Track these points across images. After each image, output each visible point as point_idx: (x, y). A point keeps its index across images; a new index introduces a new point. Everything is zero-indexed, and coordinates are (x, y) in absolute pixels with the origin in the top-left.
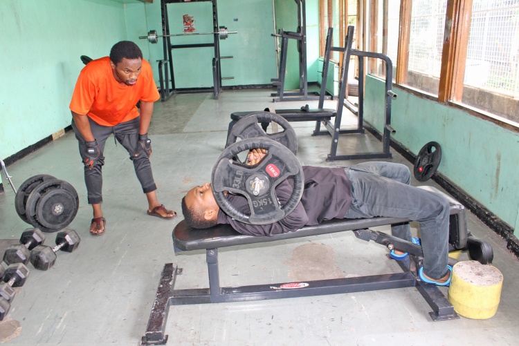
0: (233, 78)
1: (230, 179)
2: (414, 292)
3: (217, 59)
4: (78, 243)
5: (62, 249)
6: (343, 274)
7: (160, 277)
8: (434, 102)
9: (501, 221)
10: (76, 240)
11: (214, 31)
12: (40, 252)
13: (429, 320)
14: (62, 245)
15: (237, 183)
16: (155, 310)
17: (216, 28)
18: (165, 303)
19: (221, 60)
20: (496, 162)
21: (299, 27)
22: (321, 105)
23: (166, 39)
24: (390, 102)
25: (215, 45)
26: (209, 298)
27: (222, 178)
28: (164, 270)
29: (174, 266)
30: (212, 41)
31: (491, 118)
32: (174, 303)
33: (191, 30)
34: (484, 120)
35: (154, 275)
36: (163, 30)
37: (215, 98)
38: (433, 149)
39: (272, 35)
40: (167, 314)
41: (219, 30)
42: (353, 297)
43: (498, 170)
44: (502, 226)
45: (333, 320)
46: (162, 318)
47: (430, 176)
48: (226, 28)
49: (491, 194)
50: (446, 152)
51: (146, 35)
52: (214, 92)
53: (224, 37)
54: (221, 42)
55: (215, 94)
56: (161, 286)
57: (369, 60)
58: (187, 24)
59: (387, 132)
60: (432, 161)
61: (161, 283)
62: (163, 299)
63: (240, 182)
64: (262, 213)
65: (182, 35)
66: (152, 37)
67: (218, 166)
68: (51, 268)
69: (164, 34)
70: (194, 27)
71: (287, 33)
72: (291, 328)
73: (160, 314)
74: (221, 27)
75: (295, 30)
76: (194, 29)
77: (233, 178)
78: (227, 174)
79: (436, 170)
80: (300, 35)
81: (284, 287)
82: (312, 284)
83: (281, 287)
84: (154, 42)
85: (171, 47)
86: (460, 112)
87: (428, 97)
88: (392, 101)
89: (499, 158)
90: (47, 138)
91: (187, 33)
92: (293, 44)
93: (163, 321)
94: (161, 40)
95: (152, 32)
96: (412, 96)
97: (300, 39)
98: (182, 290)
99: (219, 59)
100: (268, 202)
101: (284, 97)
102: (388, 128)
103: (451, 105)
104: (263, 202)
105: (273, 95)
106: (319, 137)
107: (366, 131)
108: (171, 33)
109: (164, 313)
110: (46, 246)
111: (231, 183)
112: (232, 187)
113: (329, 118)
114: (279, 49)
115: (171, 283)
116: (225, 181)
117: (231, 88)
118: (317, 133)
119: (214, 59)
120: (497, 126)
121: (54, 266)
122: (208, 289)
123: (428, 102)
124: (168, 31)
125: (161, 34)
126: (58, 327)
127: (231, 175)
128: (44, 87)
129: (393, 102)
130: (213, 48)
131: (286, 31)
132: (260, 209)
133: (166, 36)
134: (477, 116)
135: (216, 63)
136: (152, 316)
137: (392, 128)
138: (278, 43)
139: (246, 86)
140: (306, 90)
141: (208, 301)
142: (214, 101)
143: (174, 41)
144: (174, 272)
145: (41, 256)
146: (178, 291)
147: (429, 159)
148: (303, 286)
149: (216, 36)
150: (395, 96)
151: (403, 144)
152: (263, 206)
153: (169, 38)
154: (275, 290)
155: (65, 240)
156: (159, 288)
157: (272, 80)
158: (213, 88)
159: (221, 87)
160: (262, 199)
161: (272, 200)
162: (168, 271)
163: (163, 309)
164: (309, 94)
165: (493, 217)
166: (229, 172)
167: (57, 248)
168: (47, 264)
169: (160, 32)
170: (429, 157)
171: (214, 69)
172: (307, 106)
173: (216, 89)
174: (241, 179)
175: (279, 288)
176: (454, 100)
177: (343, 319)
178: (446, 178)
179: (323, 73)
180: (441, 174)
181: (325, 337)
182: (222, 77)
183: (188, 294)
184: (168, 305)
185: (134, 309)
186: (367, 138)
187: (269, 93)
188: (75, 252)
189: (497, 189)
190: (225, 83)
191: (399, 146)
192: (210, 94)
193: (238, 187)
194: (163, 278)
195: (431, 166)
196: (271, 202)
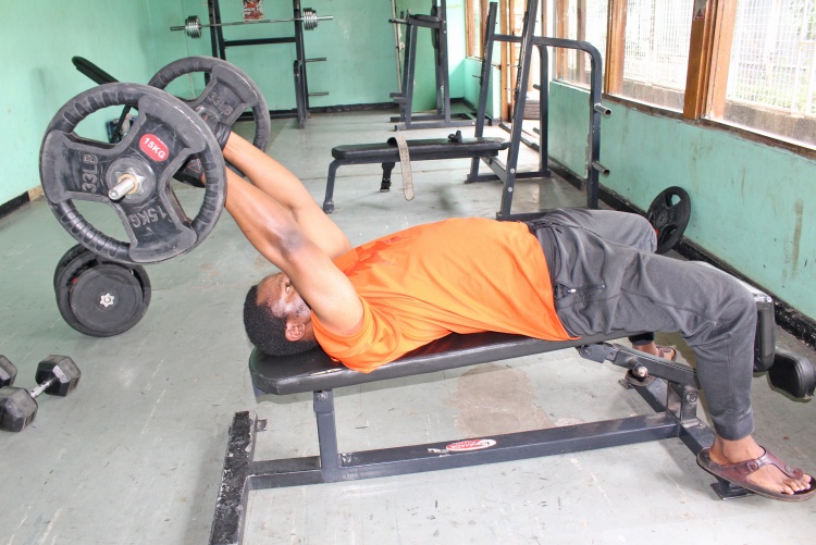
0: (327, 94)
1: (75, 173)
2: (677, 446)
3: (300, 63)
4: (77, 380)
5: (48, 391)
6: (551, 418)
7: (228, 438)
8: (674, 121)
9: (804, 316)
10: (74, 374)
11: (295, 16)
12: (6, 400)
13: (713, 498)
14: (48, 384)
15: (89, 181)
16: (222, 502)
17: (297, 12)
18: (239, 488)
19: (307, 64)
20: (794, 217)
21: (435, 8)
22: (479, 133)
23: (216, 31)
24: (599, 123)
25: (297, 40)
26: (320, 474)
27: (58, 174)
28: (234, 424)
29: (252, 417)
30: (292, 34)
31: (784, 143)
32: (256, 487)
33: (256, 15)
34: (771, 148)
35: (215, 433)
36: (211, 15)
37: (299, 126)
38: (676, 200)
39: (390, 21)
40: (245, 509)
41: (303, 14)
42: (574, 460)
43: (798, 231)
44: (806, 325)
45: (544, 504)
46: (237, 518)
47: (673, 244)
48: (314, 12)
49: (784, 272)
50: (699, 203)
51: (183, 24)
52: (297, 117)
53: (311, 26)
54: (306, 34)
55: (298, 121)
56: (231, 455)
57: (554, 51)
58: (250, 6)
59: (593, 173)
60: (675, 219)
61: (231, 450)
62: (235, 480)
63: (95, 179)
64: (153, 239)
65: (242, 23)
66: (193, 27)
67: (45, 149)
68: (29, 427)
69: (212, 22)
70: (261, 10)
71: (416, 17)
72: (472, 523)
73: (233, 509)
74: (306, 10)
75: (427, 11)
76: (261, 14)
77: (80, 172)
78: (67, 165)
79: (681, 235)
80: (437, 19)
81: (453, 448)
82: (503, 440)
83: (448, 449)
84: (195, 35)
85: (225, 44)
86: (725, 135)
87: (663, 113)
88: (602, 119)
89: (799, 210)
90: (19, 198)
91: (250, 20)
92: (425, 35)
93: (240, 524)
94: (207, 33)
95: (192, 19)
96: (634, 113)
97: (437, 26)
98: (270, 462)
99: (304, 62)
100: (159, 215)
101: (413, 123)
102: (596, 167)
103: (708, 123)
104: (148, 216)
105: (393, 120)
106: (477, 184)
107: (553, 173)
108: (223, 20)
109: (239, 508)
110: (18, 389)
111: (77, 181)
112: (81, 190)
113: (494, 152)
114: (402, 45)
115: (248, 449)
116: (66, 179)
117: (324, 111)
118: (474, 178)
119: (296, 63)
120: (796, 156)
121: (34, 424)
122: (316, 457)
123: (665, 121)
124: (218, 18)
125: (208, 22)
126: (43, 540)
127: (75, 166)
128: (10, 111)
129: (604, 122)
130: (294, 45)
131: (413, 13)
132: (146, 231)
133: (215, 25)
134: (756, 140)
135: (299, 68)
136: (219, 513)
137: (602, 166)
138: (400, 35)
139: (349, 106)
140: (448, 110)
141: (318, 480)
142: (297, 131)
143: (228, 35)
144: (252, 428)
145: (8, 406)
146: (262, 464)
147: (669, 217)
148: (487, 446)
149: (298, 24)
150: (608, 112)
151: (619, 193)
152: (151, 224)
153: (220, 29)
154: (438, 454)
155: (53, 375)
156: (228, 460)
157: (392, 95)
158: (295, 111)
159: (308, 108)
160: (146, 209)
161: (165, 211)
162: (242, 427)
163: (238, 500)
164: (454, 116)
165: (789, 311)
166: (69, 160)
167: (38, 390)
168: (21, 420)
169: (205, 19)
170: (669, 212)
171: (296, 78)
172: (459, 133)
173: (301, 111)
174: (96, 171)
175: (444, 451)
176: (711, 116)
177: (563, 503)
178: (699, 247)
179: (482, 78)
180: (689, 241)
181: (536, 538)
182: (310, 91)
183: (281, 468)
184: (247, 491)
185: (184, 500)
186: (556, 184)
187: (388, 117)
188: (72, 395)
189: (795, 263)
190: (314, 102)
191: (611, 196)
192: (291, 121)
193: (94, 190)
194: (233, 440)
195: (674, 227)
196: (164, 215)
